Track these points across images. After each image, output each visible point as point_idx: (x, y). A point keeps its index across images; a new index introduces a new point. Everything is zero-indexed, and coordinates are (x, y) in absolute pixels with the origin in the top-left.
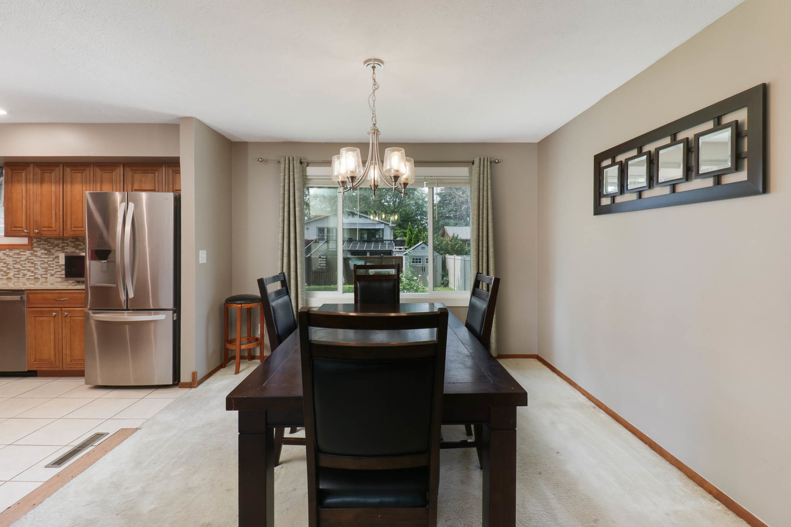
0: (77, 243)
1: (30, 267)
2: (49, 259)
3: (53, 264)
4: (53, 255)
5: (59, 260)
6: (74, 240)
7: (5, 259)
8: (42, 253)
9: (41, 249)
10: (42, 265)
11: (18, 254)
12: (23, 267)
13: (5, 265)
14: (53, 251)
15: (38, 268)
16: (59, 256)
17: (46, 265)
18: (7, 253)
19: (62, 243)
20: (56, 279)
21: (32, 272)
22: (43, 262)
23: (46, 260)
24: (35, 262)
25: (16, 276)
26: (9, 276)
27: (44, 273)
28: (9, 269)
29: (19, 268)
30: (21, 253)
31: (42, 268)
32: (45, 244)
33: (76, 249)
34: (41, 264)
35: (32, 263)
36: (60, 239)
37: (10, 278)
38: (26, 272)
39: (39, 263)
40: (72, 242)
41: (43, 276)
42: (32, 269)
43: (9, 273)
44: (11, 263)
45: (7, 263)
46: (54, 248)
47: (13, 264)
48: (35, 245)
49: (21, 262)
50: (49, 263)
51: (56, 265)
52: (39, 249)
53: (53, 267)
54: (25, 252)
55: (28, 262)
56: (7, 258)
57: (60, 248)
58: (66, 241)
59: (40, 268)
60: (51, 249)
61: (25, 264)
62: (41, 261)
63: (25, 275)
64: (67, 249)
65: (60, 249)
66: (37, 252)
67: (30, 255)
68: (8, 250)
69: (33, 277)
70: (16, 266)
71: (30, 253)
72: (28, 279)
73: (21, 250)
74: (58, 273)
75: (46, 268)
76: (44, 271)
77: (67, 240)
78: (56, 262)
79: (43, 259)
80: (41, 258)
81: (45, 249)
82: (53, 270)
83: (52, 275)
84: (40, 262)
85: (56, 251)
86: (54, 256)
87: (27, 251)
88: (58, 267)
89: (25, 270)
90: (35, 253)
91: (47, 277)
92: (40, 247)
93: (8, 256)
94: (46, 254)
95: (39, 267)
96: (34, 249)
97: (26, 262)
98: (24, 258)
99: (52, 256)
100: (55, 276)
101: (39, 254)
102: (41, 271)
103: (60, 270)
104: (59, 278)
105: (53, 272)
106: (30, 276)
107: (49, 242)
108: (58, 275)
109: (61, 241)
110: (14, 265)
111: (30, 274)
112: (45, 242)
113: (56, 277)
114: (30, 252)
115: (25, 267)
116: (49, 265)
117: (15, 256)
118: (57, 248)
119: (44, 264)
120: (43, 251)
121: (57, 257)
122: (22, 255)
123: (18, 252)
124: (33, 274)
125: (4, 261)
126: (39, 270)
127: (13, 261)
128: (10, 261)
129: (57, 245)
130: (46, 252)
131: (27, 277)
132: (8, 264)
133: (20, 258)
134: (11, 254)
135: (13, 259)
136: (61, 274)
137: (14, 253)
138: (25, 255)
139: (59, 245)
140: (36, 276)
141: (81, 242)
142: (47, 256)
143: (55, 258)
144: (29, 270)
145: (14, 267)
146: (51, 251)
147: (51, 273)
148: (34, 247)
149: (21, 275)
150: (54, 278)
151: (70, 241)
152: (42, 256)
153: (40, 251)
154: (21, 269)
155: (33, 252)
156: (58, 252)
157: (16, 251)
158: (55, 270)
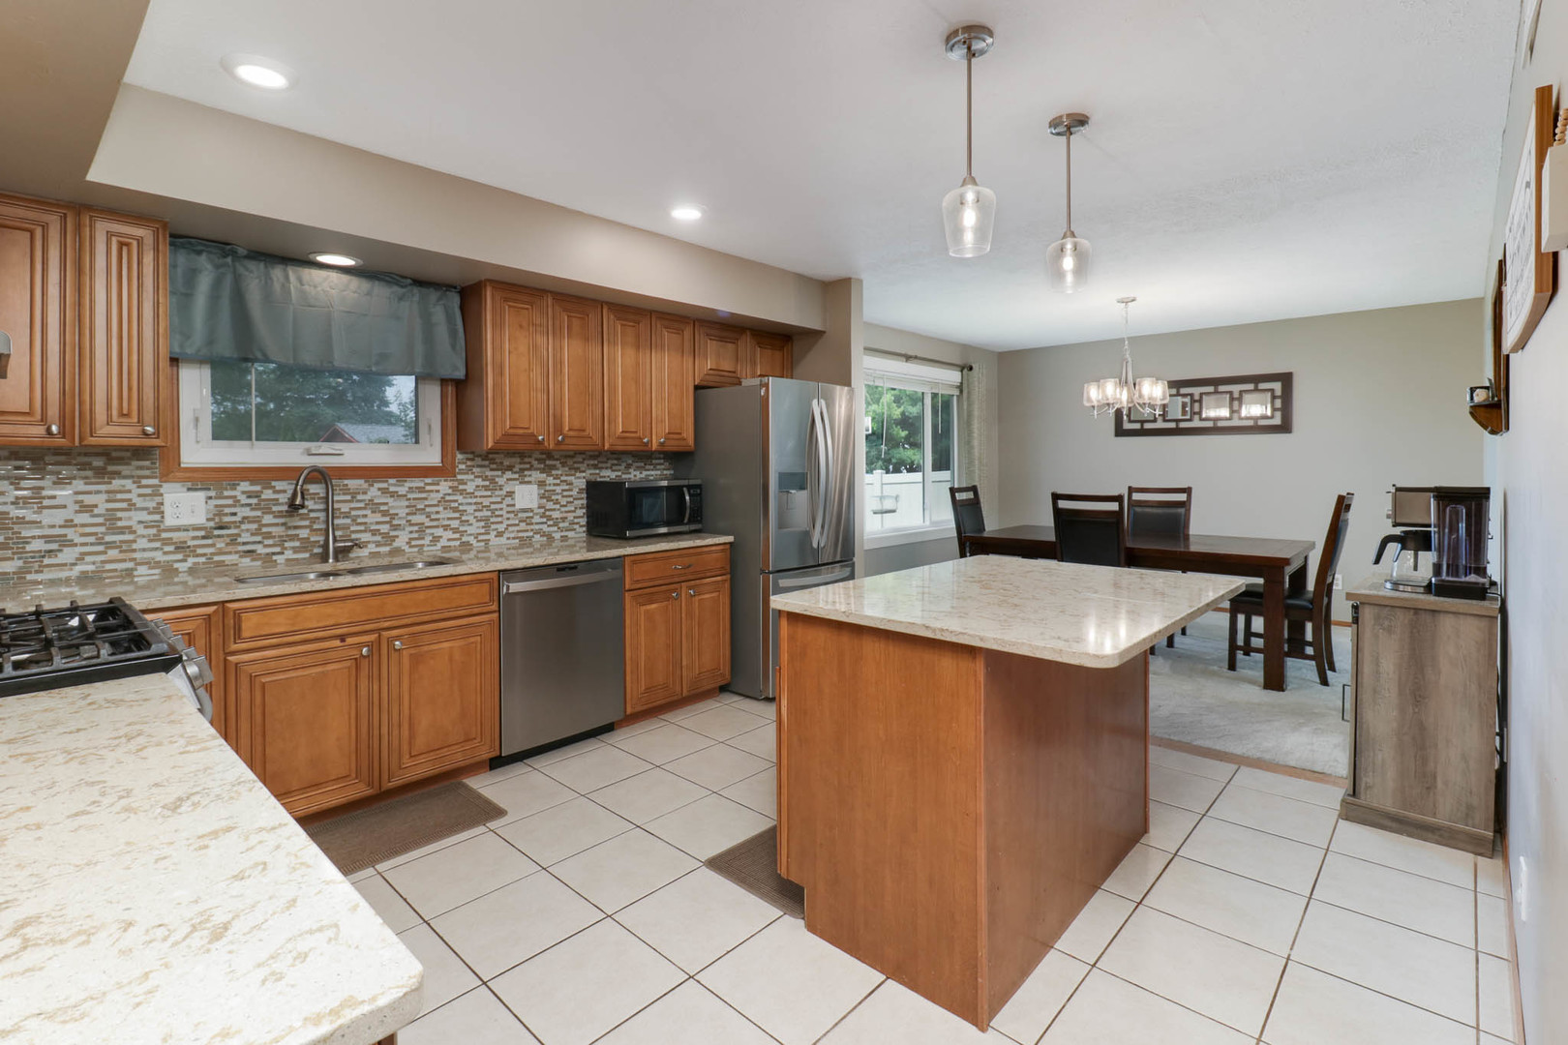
0: (548, 462)
1: (449, 519)
2: (494, 500)
3: (501, 509)
4: (501, 489)
5: (513, 499)
6: (544, 456)
8: (477, 486)
9: (476, 477)
10: (477, 514)
11: (421, 490)
12: (432, 520)
14: (501, 481)
15: (468, 521)
16: (514, 492)
17: (485, 513)
18: (392, 489)
19: (520, 463)
20: (509, 542)
21: (455, 530)
22: (480, 507)
23: (486, 502)
24: (461, 508)
25: (413, 543)
26: (395, 544)
27: (483, 531)
28: (396, 527)
29: (423, 524)
30: (428, 488)
31: (478, 521)
32: (483, 466)
33: (547, 476)
34: (475, 510)
35: (455, 510)
36: (514, 453)
37: (396, 552)
38: (439, 532)
39: (470, 509)
40: (539, 460)
41: (481, 538)
42: (455, 524)
43: (397, 537)
44: (402, 512)
45: (391, 512)
46: (503, 473)
47: (409, 514)
48: (463, 467)
49: (428, 510)
50: (493, 507)
51: (508, 512)
52: (472, 477)
53: (502, 516)
54: (439, 484)
55: (445, 509)
56: (390, 500)
57: (515, 473)
58: (526, 460)
59: (472, 520)
60: (498, 476)
61: (437, 513)
62: (475, 503)
63: (436, 539)
64: (530, 476)
65: (516, 476)
66: (466, 484)
67: (450, 491)
68: (392, 481)
69: (458, 543)
70: (415, 519)
71: (450, 487)
72: (443, 547)
73: (428, 480)
74: (510, 529)
75: (486, 519)
76: (483, 527)
77: (530, 457)
78: (508, 506)
79: (479, 500)
80: (476, 497)
81: (485, 478)
82: (501, 522)
83: (500, 534)
84: (474, 507)
85: (507, 480)
86: (504, 493)
87: (442, 483)
88: (512, 515)
89: (436, 527)
90: (461, 487)
91: (489, 540)
92: (473, 473)
93: (393, 495)
94: (486, 488)
95: (471, 518)
96: (459, 477)
97: (441, 509)
98: (434, 498)
99: (497, 493)
100: (506, 535)
101: (470, 487)
102: (476, 528)
103: (517, 522)
104: (514, 538)
105: (501, 527)
106: (449, 540)
107: (493, 461)
108: (513, 532)
109: (518, 460)
110: (409, 518)
111: (450, 534)
112: (483, 460)
113: (508, 538)
114: (450, 484)
115: (438, 520)
116: (493, 511)
117: (410, 496)
118: (509, 475)
119: (481, 510)
120: (479, 482)
121: (510, 494)
122: (432, 491)
123: (422, 485)
124: (457, 536)
126: (471, 525)
127: (407, 507)
128: (399, 507)
129: (510, 468)
130: (487, 483)
131: (443, 542)
132: (393, 516)
133: (426, 499)
134: (402, 490)
135: (407, 503)
136: (518, 531)
137: (410, 488)
138: (438, 491)
139: (514, 467)
140: (465, 539)
141: (557, 460)
142: (489, 493)
143: (506, 496)
144: (446, 528)
145: (409, 521)
146: (497, 479)
147: (497, 529)
148: (459, 474)
149: (427, 540)
150: (503, 540)
151: (536, 459)
152: (476, 494)
153: (473, 480)
154: (426, 525)
155: (456, 484)
156: (511, 482)
157: (417, 483)
158: (507, 522)
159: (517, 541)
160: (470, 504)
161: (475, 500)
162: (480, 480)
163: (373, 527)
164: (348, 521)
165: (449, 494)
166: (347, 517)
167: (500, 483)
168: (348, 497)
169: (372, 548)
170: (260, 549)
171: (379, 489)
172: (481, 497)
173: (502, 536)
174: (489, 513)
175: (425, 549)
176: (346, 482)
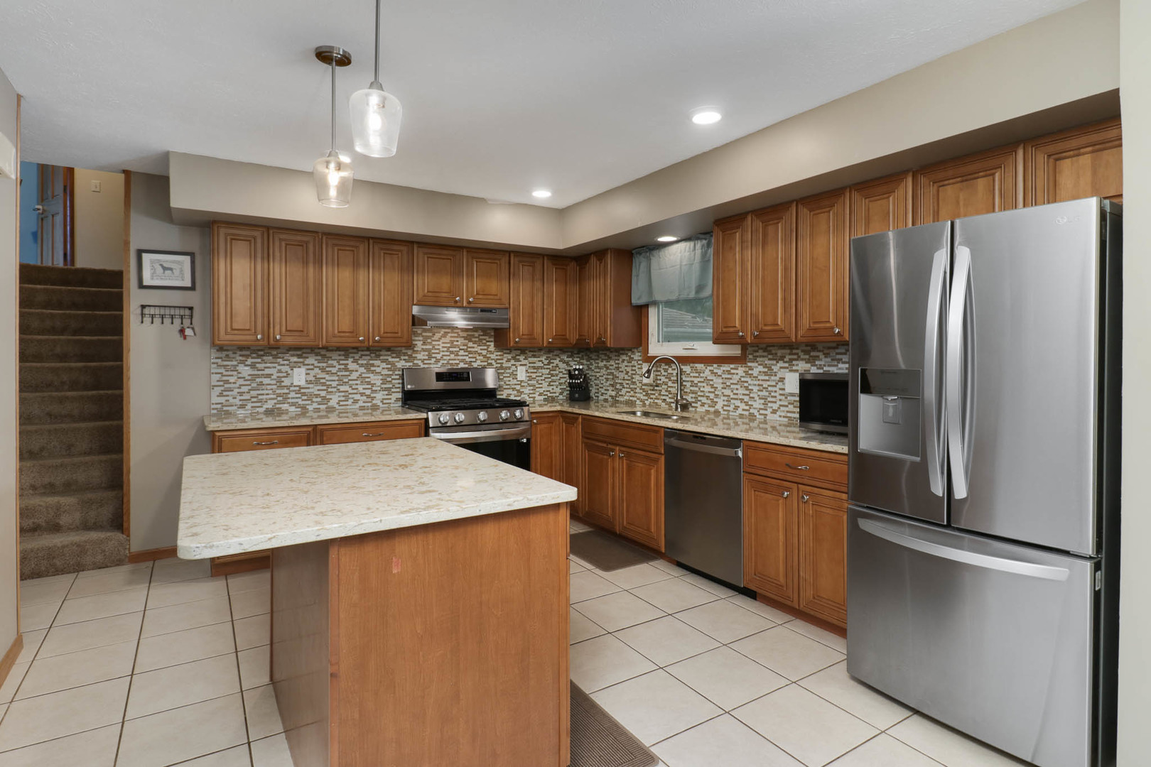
0: (812, 354)
1: (743, 394)
2: (770, 383)
3: (776, 392)
4: (776, 375)
5: (784, 384)
6: (809, 348)
7: (712, 380)
8: (760, 372)
9: (759, 365)
10: (759, 393)
11: (729, 372)
12: (734, 394)
13: (713, 390)
14: (775, 368)
15: (754, 398)
16: (784, 378)
17: (765, 393)
18: (715, 371)
19: (790, 354)
20: (780, 419)
21: (747, 403)
22: (761, 388)
23: (765, 384)
24: (750, 387)
25: (725, 408)
27: (763, 407)
28: (717, 396)
29: (729, 396)
30: (732, 371)
31: (760, 398)
32: (763, 357)
33: (812, 366)
34: (758, 390)
35: (747, 388)
36: (785, 346)
37: (717, 413)
38: (738, 403)
39: (756, 389)
40: (806, 352)
41: (761, 412)
42: (746, 399)
43: (717, 402)
44: (720, 386)
45: (715, 386)
46: (777, 362)
47: (722, 388)
48: (750, 357)
49: (732, 386)
50: (770, 389)
51: (781, 395)
52: (756, 364)
53: (775, 397)
54: (737, 369)
55: (741, 387)
56: (714, 378)
57: (787, 362)
58: (794, 351)
59: (757, 398)
60: (773, 364)
61: (737, 389)
62: (759, 385)
63: (736, 408)
64: (797, 365)
65: (787, 365)
66: (753, 369)
67: (744, 374)
68: (715, 366)
69: (748, 413)
70: (727, 392)
71: (744, 372)
72: (740, 414)
73: (732, 366)
74: (782, 409)
75: (764, 398)
76: (763, 404)
77: (797, 349)
78: (780, 389)
79: (761, 383)
80: (759, 380)
81: (765, 366)
82: (775, 402)
83: (774, 412)
84: (758, 388)
85: (781, 368)
86: (777, 378)
87: (739, 368)
88: (783, 398)
89: (737, 399)
90: (750, 372)
91: (766, 415)
92: (757, 362)
93: (716, 374)
94: (765, 373)
95: (755, 396)
96: (749, 364)
97: (738, 387)
98: (736, 378)
99: (773, 378)
100: (779, 413)
101: (755, 372)
102: (758, 404)
103: (786, 404)
104: (784, 417)
105: (775, 406)
106: (744, 410)
107: (770, 353)
108: (784, 411)
109: (788, 351)
110: (723, 391)
111: (743, 406)
112: (764, 352)
113: (780, 416)
114: (744, 369)
115: (737, 394)
116: (770, 392)
117: (723, 376)
118: (781, 364)
119: (762, 391)
120: (761, 369)
121: (782, 380)
122: (734, 374)
123: (729, 368)
124: (747, 408)
125: (711, 383)
126: (755, 401)
127: (722, 383)
128: (718, 382)
129: (782, 358)
130: (766, 370)
131: (740, 411)
132: (716, 388)
133: (731, 379)
134: (720, 372)
135: (722, 381)
136: (788, 412)
137: (724, 371)
138: (737, 374)
139: (785, 357)
140: (752, 411)
141: (820, 351)
142: (767, 378)
143: (779, 381)
144: (742, 401)
145: (723, 393)
146: (773, 367)
147: (772, 407)
148: (749, 362)
149: (731, 408)
150: (776, 417)
151: (802, 351)
152: (759, 377)
153: (757, 367)
154: (731, 397)
155: (747, 369)
156: (782, 370)
157: (726, 367)
158: (779, 403)
159: (786, 420)
160: (755, 385)
161: (757, 383)
162: (762, 367)
163: (707, 394)
164: (697, 389)
165: (743, 377)
166: (696, 387)
167: (775, 370)
168: (697, 375)
169: (706, 407)
170: (668, 400)
171: (710, 370)
172: (762, 380)
173: (776, 413)
174: (767, 394)
175: (731, 413)
176: (696, 365)
